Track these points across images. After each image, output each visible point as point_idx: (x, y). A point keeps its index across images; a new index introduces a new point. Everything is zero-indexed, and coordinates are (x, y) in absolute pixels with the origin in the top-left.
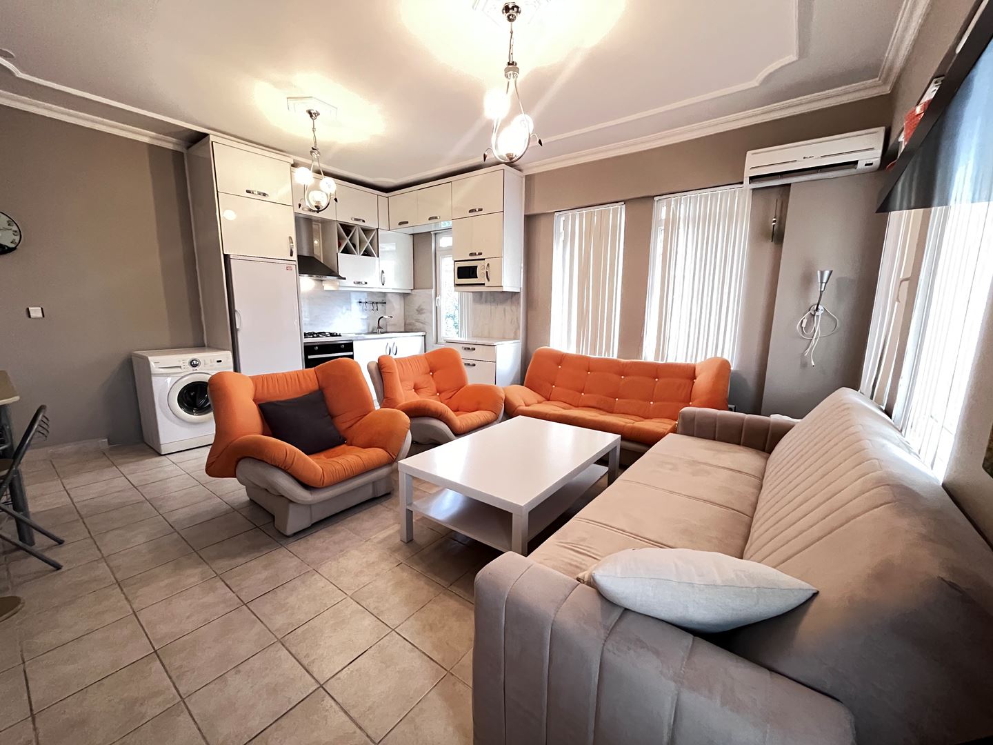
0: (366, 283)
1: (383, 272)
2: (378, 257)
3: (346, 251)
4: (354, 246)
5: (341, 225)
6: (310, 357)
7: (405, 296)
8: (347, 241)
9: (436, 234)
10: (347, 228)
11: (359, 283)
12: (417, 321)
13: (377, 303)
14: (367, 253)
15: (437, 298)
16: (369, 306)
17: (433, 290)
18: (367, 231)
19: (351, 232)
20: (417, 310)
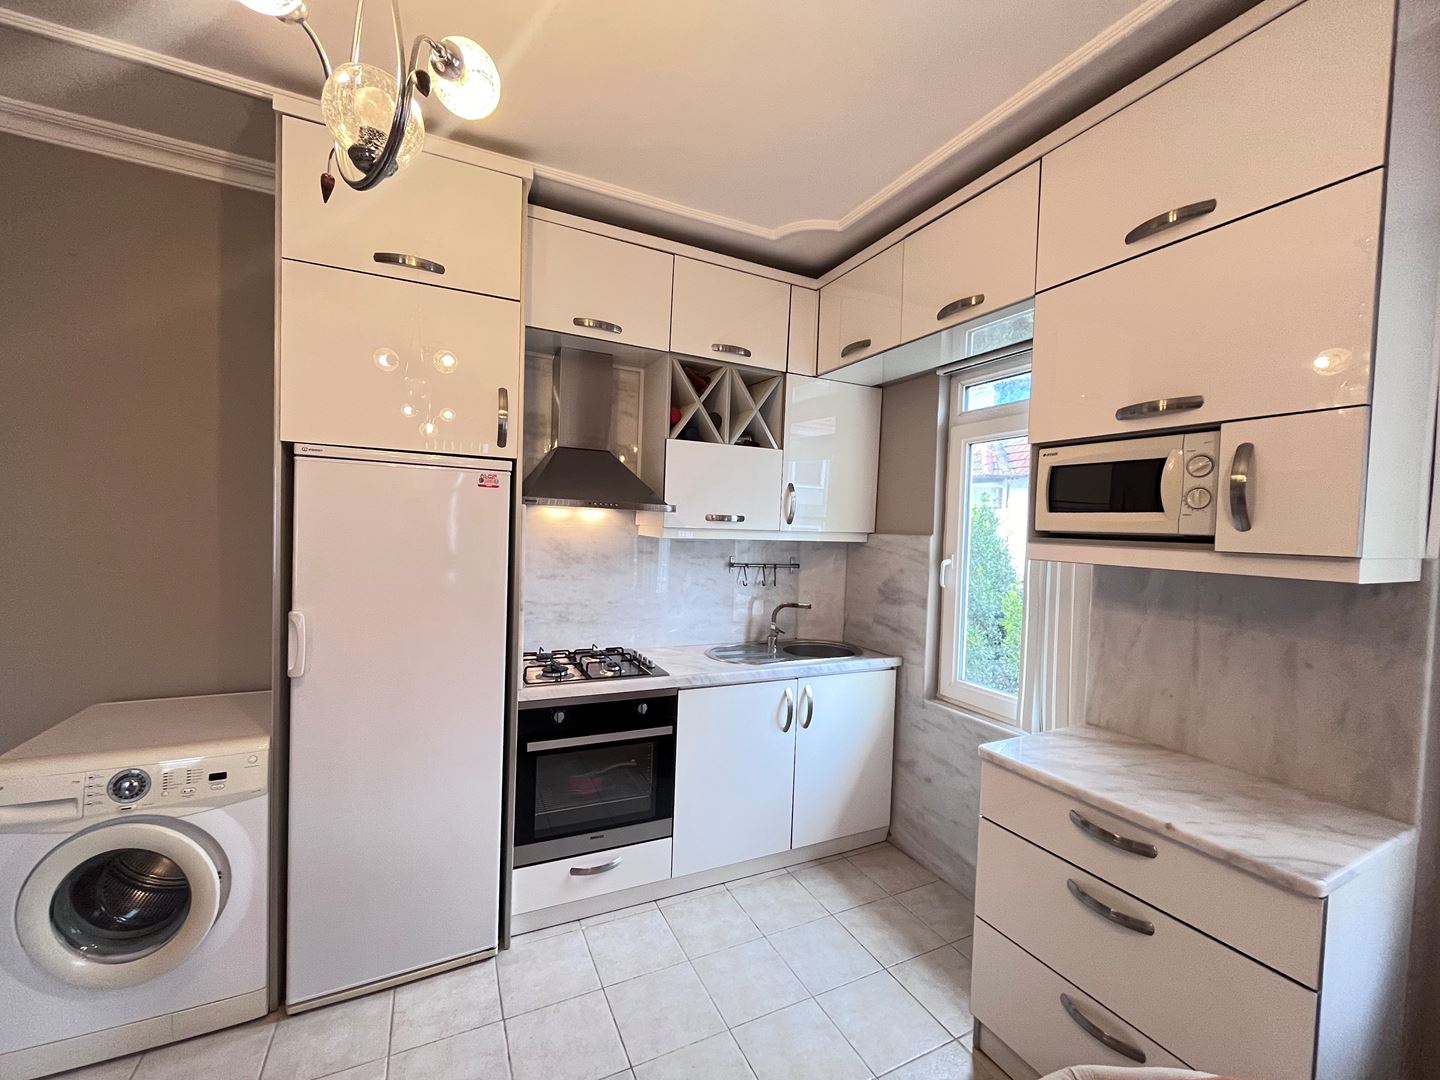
0: (741, 519)
1: (791, 487)
2: (782, 448)
3: (693, 432)
4: (717, 421)
5: (684, 365)
6: (532, 747)
7: (849, 549)
8: (696, 406)
9: (950, 376)
10: (699, 373)
11: (721, 518)
12: (879, 620)
13: (775, 566)
14: (751, 439)
15: (945, 562)
16: (755, 576)
17: (933, 540)
18: (755, 381)
19: (708, 381)
20: (880, 591)
